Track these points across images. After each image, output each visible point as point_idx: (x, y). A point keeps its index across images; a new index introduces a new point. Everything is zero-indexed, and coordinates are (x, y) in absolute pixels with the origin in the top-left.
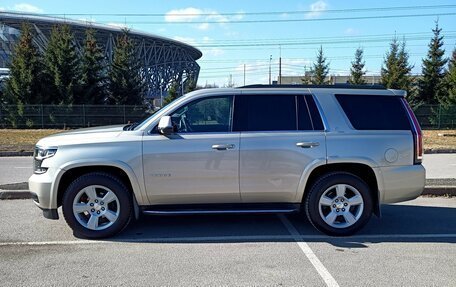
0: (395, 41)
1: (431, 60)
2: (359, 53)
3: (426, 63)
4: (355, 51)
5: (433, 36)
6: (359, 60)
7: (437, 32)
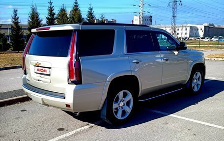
0: (33, 6)
1: (50, 17)
2: (15, 11)
3: (48, 18)
4: (13, 10)
5: (49, 5)
6: (16, 15)
7: (51, 3)
